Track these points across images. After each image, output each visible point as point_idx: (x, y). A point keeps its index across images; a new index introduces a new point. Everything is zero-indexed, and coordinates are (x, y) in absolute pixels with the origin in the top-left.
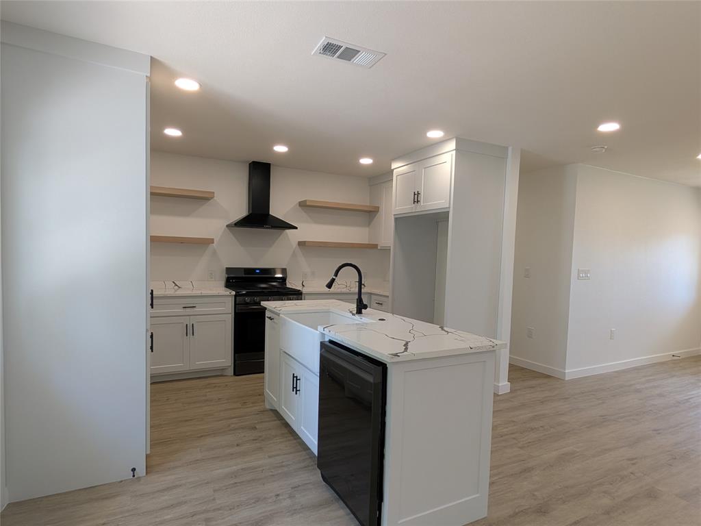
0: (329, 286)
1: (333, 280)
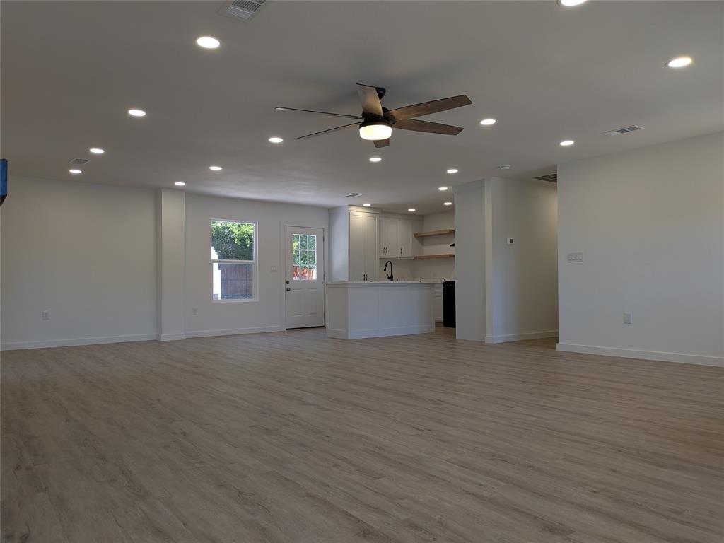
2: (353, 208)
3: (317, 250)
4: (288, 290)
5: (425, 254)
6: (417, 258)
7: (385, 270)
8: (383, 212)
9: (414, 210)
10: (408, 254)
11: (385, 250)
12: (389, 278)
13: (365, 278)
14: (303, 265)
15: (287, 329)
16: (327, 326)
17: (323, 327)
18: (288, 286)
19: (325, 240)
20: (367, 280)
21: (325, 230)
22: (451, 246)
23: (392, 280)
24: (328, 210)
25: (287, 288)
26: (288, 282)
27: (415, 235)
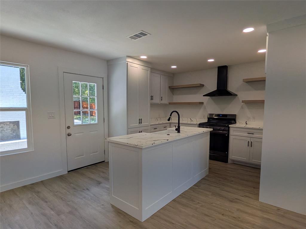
0: (169, 120)
1: (170, 118)
2: (129, 60)
4: (69, 135)
9: (175, 67)
11: (152, 98)
12: (176, 130)
14: (86, 110)
15: (69, 172)
17: (104, 161)
18: (69, 131)
19: (104, 88)
20: (141, 123)
21: (104, 79)
22: (203, 96)
23: (179, 132)
24: (107, 62)
25: (69, 133)
26: (69, 127)
27: (169, 87)
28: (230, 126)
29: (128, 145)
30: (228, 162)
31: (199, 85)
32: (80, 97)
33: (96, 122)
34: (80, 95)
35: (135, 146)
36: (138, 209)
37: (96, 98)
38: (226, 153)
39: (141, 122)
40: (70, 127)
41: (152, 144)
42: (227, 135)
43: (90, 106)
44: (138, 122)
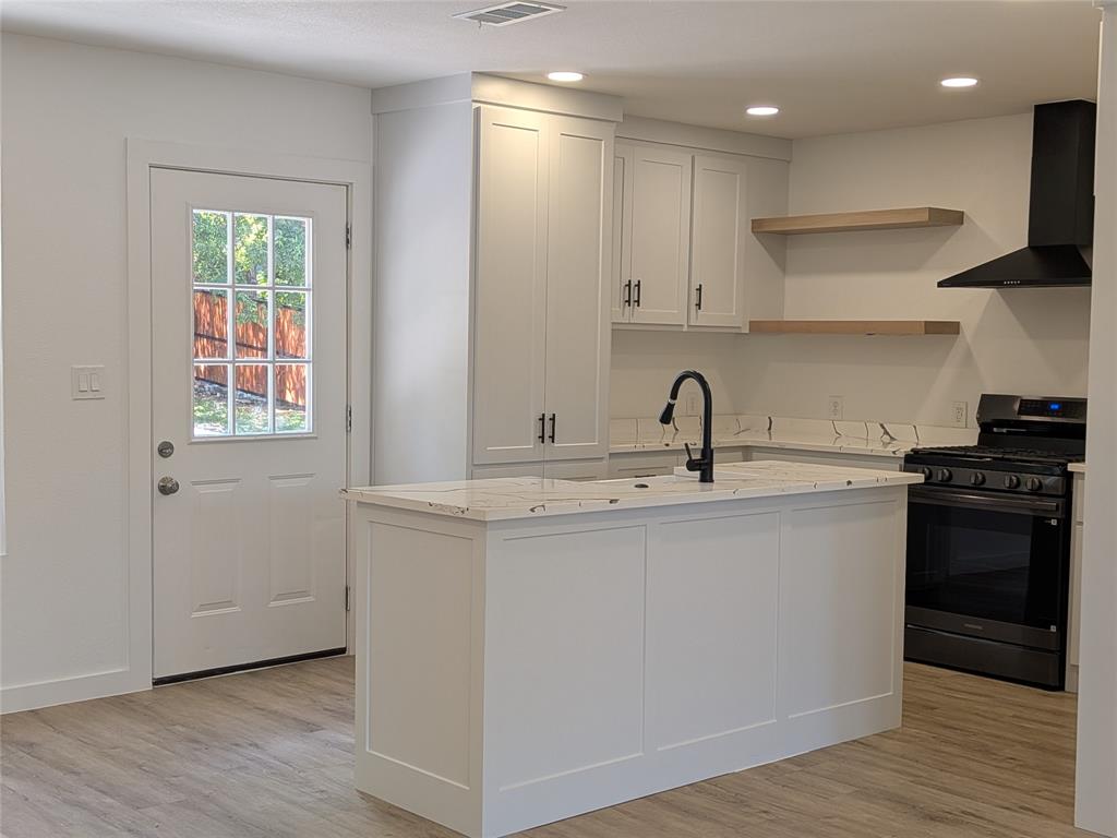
1: (670, 408)
2: (492, 90)
3: (316, 290)
4: (167, 489)
5: (790, 315)
6: (757, 328)
7: (667, 417)
8: (631, 118)
9: (771, 111)
10: (726, 311)
11: (632, 294)
12: (692, 466)
13: (547, 429)
14: (253, 360)
15: (157, 682)
16: (362, 653)
17: (343, 651)
18: (167, 468)
19: (354, 241)
20: (552, 437)
21: (356, 192)
22: (941, 284)
23: (706, 477)
24: (372, 93)
25: (163, 480)
26: (165, 450)
27: (757, 226)
28: (1071, 467)
29: (430, 510)
30: (1066, 689)
31: (925, 217)
32: (229, 291)
33: (306, 426)
34: (229, 282)
35: (460, 515)
36: (467, 788)
37: (308, 299)
38: (1053, 629)
39: (548, 433)
40: (172, 448)
41: (532, 510)
42: (1054, 522)
43: (276, 341)
44: (533, 429)
